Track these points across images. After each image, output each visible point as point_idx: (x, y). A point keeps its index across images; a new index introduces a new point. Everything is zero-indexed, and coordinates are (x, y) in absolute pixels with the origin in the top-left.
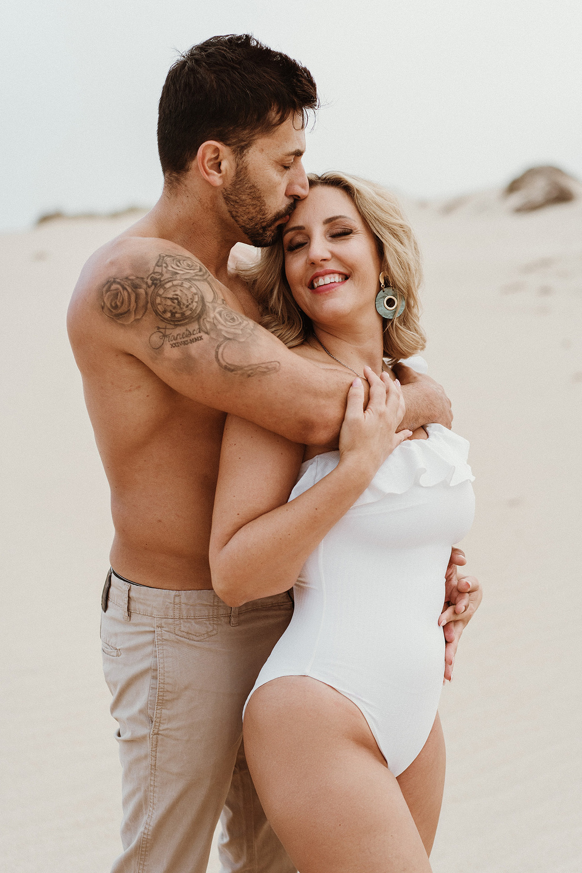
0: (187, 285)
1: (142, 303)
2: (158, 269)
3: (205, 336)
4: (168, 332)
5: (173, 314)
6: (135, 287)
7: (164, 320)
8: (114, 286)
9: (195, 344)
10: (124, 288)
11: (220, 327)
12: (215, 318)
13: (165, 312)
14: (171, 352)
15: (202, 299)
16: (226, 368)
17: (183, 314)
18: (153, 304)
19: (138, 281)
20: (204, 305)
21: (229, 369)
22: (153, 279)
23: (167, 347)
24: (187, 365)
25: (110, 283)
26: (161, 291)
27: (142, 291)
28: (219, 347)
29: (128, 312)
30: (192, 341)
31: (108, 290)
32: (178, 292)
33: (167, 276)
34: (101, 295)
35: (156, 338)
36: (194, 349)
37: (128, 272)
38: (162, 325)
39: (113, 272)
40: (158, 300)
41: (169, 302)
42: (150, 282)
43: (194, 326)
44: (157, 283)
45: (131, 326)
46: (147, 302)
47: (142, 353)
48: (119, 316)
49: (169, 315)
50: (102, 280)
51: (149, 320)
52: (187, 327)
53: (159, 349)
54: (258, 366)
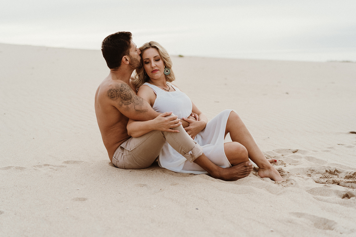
0: (128, 91)
1: (118, 95)
2: (121, 87)
3: (132, 103)
4: (123, 102)
5: (125, 98)
6: (116, 91)
7: (123, 99)
8: (111, 91)
9: (130, 105)
10: (114, 92)
11: (135, 101)
12: (134, 99)
13: (123, 97)
14: (124, 106)
15: (131, 94)
16: (136, 110)
17: (127, 98)
18: (120, 95)
19: (117, 90)
20: (131, 96)
21: (137, 111)
22: (121, 90)
23: (123, 105)
24: (128, 109)
25: (110, 90)
26: (122, 93)
27: (118, 92)
28: (135, 106)
29: (115, 97)
30: (129, 104)
31: (110, 92)
32: (126, 93)
33: (123, 89)
34: (108, 93)
35: (121, 103)
36: (129, 106)
37: (115, 88)
38: (122, 100)
39: (111, 88)
40: (122, 95)
41: (124, 95)
42: (120, 90)
43: (129, 101)
44: (121, 91)
45: (115, 100)
46: (119, 95)
47: (117, 106)
48: (112, 98)
49: (124, 98)
50: (108, 89)
51: (119, 99)
52: (128, 101)
53: (121, 105)
54: (143, 110)
